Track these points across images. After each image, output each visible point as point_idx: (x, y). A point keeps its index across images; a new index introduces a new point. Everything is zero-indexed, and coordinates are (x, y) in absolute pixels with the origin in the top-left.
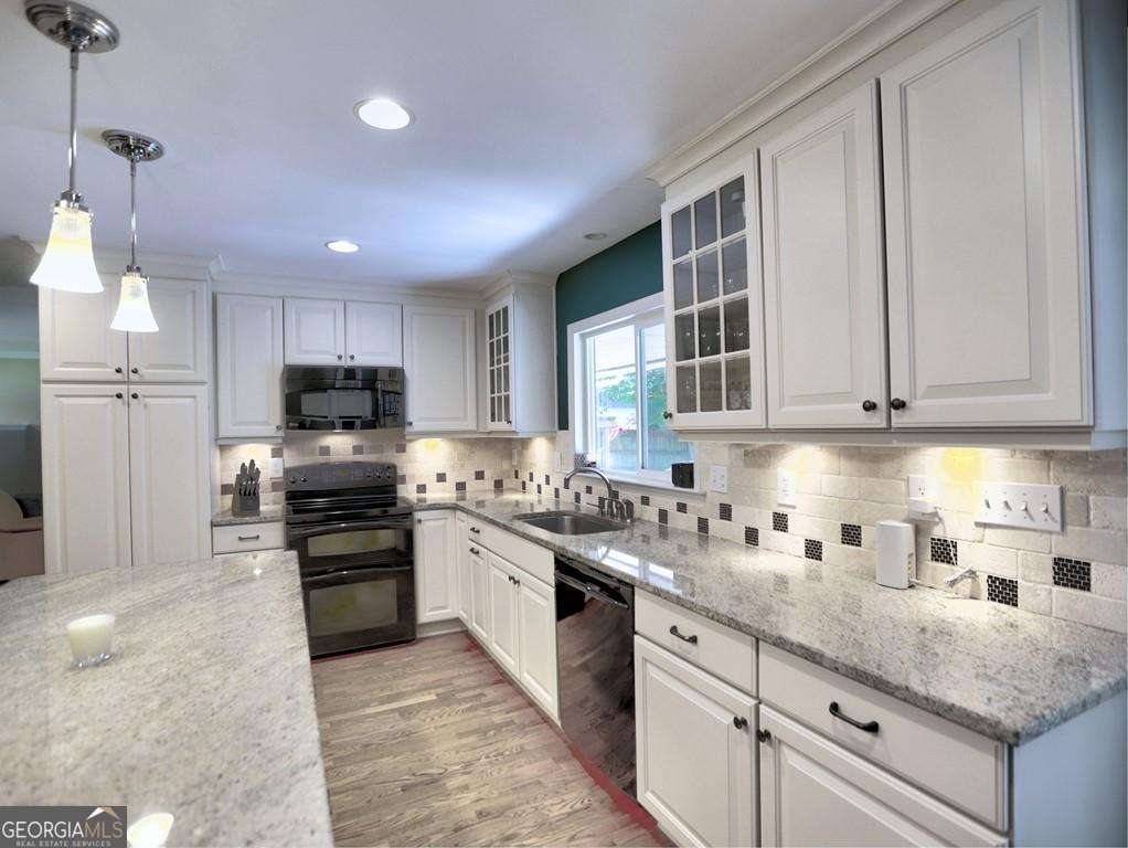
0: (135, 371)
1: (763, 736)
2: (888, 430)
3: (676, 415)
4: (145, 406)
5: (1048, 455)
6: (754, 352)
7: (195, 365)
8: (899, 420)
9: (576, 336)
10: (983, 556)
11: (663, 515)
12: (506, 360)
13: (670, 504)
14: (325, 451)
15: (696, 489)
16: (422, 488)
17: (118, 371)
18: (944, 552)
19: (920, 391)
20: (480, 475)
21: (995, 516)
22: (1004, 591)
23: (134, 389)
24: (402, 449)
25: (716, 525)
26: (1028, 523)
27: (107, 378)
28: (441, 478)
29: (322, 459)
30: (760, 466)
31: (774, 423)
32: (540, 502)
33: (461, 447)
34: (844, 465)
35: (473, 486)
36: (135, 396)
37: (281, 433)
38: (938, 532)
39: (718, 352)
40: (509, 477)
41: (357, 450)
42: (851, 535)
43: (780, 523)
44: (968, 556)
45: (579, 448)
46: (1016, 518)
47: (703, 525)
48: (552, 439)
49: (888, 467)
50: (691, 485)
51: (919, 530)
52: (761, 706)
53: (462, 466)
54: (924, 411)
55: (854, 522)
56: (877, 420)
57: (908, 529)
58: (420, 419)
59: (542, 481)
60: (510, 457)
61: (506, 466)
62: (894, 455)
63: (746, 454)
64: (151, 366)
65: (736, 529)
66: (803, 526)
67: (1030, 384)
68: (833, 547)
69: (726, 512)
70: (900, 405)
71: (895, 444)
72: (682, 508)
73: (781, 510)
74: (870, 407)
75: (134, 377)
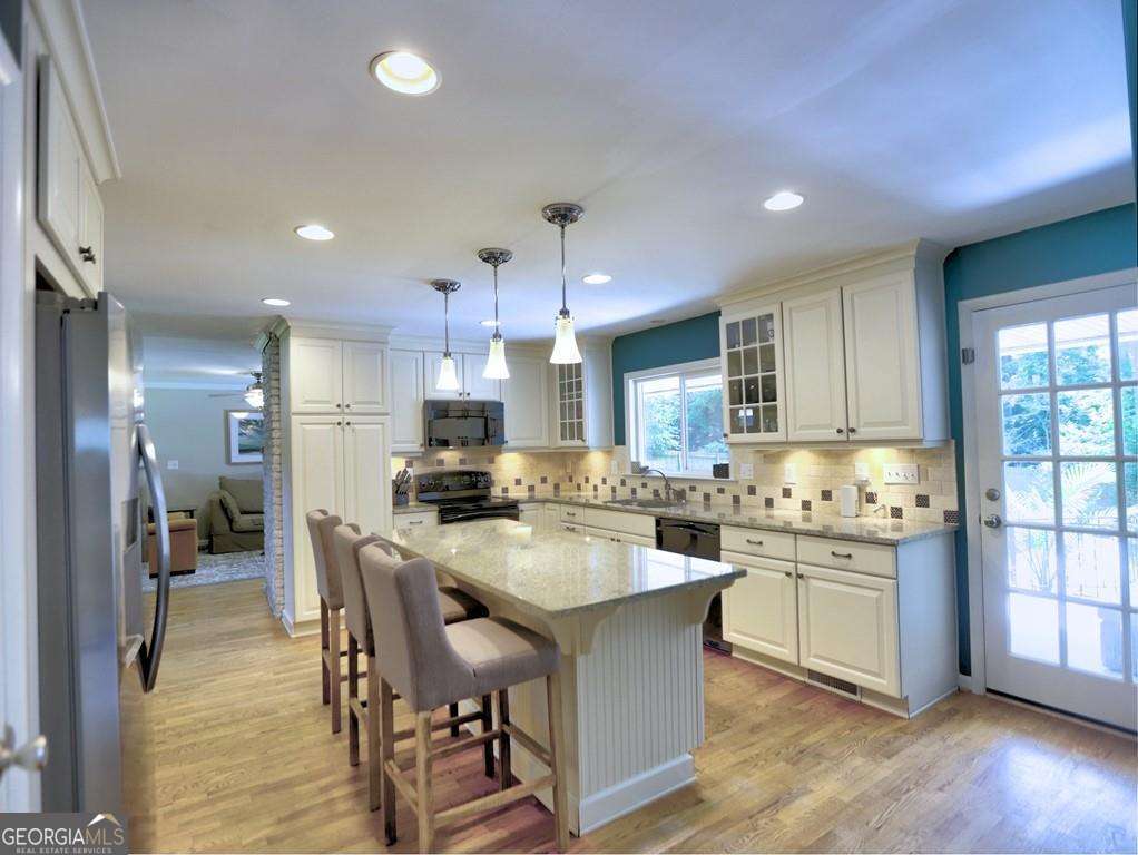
0: (348, 406)
1: (801, 576)
2: (848, 441)
3: (730, 435)
4: (353, 430)
5: (913, 450)
6: (780, 403)
7: (383, 401)
8: (852, 437)
9: (631, 381)
10: (888, 498)
11: (707, 497)
12: (580, 396)
13: (712, 490)
14: (441, 462)
15: (731, 478)
16: (505, 490)
17: (339, 406)
18: (871, 499)
19: (862, 424)
20: (544, 480)
21: (894, 479)
22: (897, 512)
23: (348, 419)
24: (492, 461)
25: (745, 498)
26: (907, 482)
27: (331, 411)
28: (518, 482)
29: (438, 469)
30: (774, 463)
31: (791, 438)
32: (596, 497)
33: (531, 459)
34: (823, 460)
35: (539, 488)
36: (348, 424)
37: (423, 449)
38: (869, 490)
39: (758, 402)
40: (564, 481)
41: (462, 462)
42: (826, 495)
43: (787, 493)
44: (881, 500)
45: (634, 459)
46: (901, 479)
47: (736, 500)
48: (609, 452)
49: (845, 460)
50: (727, 476)
51: (860, 490)
52: (799, 565)
53: (532, 473)
54: (864, 433)
55: (828, 489)
56: (843, 437)
57: (855, 488)
58: (512, 439)
59: (599, 482)
60: (565, 466)
61: (561, 473)
62: (849, 453)
63: (765, 456)
64: (357, 403)
65: (759, 499)
66: (799, 494)
67: (902, 422)
68: (817, 504)
69: (752, 491)
70: (853, 430)
71: (851, 448)
72: (721, 491)
73: (786, 487)
74: (840, 431)
75: (346, 410)
